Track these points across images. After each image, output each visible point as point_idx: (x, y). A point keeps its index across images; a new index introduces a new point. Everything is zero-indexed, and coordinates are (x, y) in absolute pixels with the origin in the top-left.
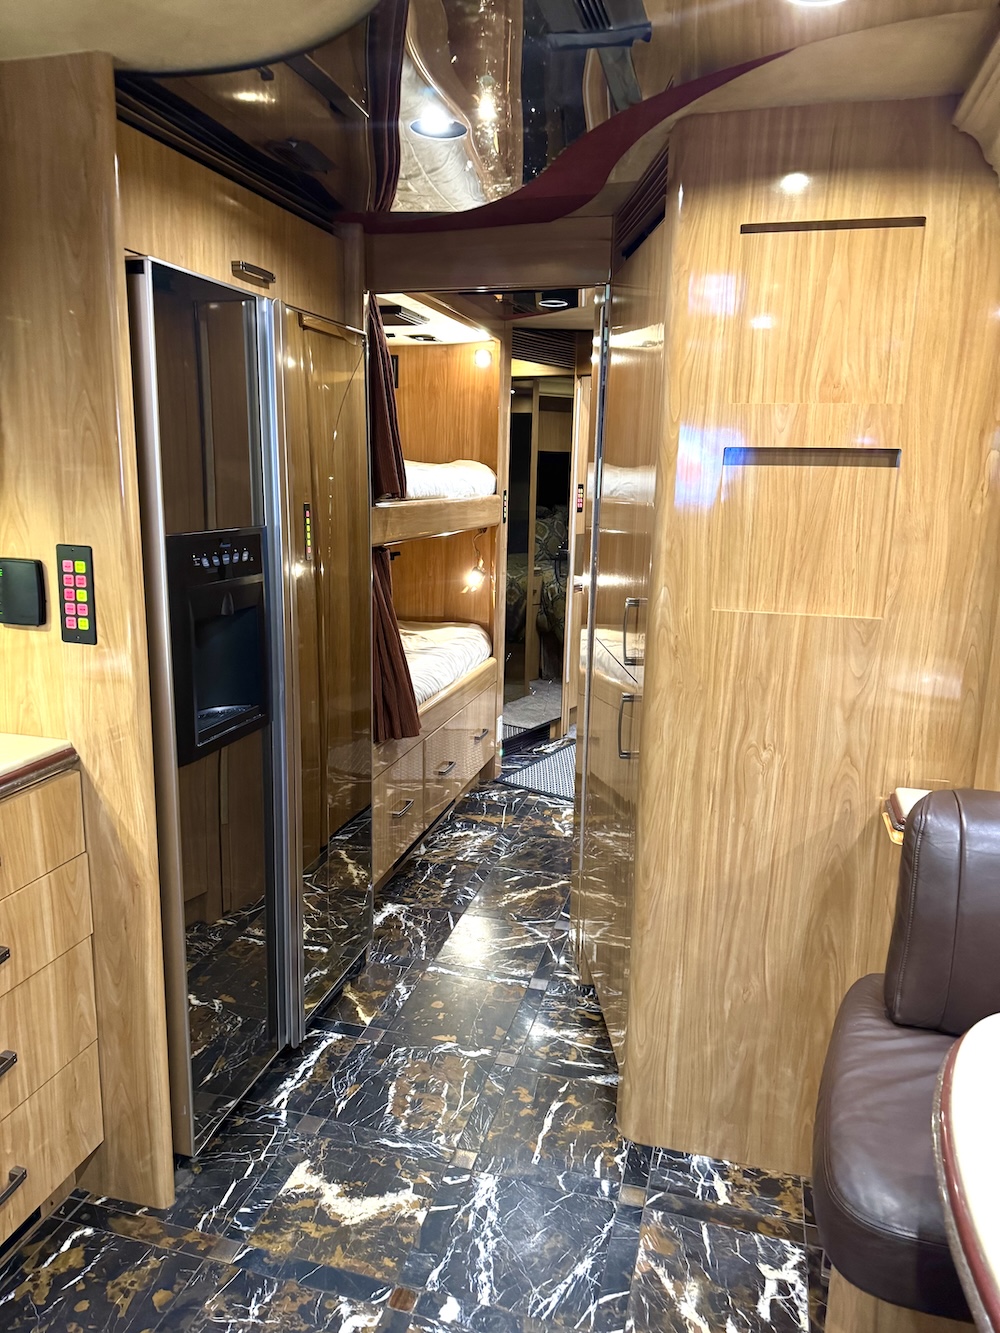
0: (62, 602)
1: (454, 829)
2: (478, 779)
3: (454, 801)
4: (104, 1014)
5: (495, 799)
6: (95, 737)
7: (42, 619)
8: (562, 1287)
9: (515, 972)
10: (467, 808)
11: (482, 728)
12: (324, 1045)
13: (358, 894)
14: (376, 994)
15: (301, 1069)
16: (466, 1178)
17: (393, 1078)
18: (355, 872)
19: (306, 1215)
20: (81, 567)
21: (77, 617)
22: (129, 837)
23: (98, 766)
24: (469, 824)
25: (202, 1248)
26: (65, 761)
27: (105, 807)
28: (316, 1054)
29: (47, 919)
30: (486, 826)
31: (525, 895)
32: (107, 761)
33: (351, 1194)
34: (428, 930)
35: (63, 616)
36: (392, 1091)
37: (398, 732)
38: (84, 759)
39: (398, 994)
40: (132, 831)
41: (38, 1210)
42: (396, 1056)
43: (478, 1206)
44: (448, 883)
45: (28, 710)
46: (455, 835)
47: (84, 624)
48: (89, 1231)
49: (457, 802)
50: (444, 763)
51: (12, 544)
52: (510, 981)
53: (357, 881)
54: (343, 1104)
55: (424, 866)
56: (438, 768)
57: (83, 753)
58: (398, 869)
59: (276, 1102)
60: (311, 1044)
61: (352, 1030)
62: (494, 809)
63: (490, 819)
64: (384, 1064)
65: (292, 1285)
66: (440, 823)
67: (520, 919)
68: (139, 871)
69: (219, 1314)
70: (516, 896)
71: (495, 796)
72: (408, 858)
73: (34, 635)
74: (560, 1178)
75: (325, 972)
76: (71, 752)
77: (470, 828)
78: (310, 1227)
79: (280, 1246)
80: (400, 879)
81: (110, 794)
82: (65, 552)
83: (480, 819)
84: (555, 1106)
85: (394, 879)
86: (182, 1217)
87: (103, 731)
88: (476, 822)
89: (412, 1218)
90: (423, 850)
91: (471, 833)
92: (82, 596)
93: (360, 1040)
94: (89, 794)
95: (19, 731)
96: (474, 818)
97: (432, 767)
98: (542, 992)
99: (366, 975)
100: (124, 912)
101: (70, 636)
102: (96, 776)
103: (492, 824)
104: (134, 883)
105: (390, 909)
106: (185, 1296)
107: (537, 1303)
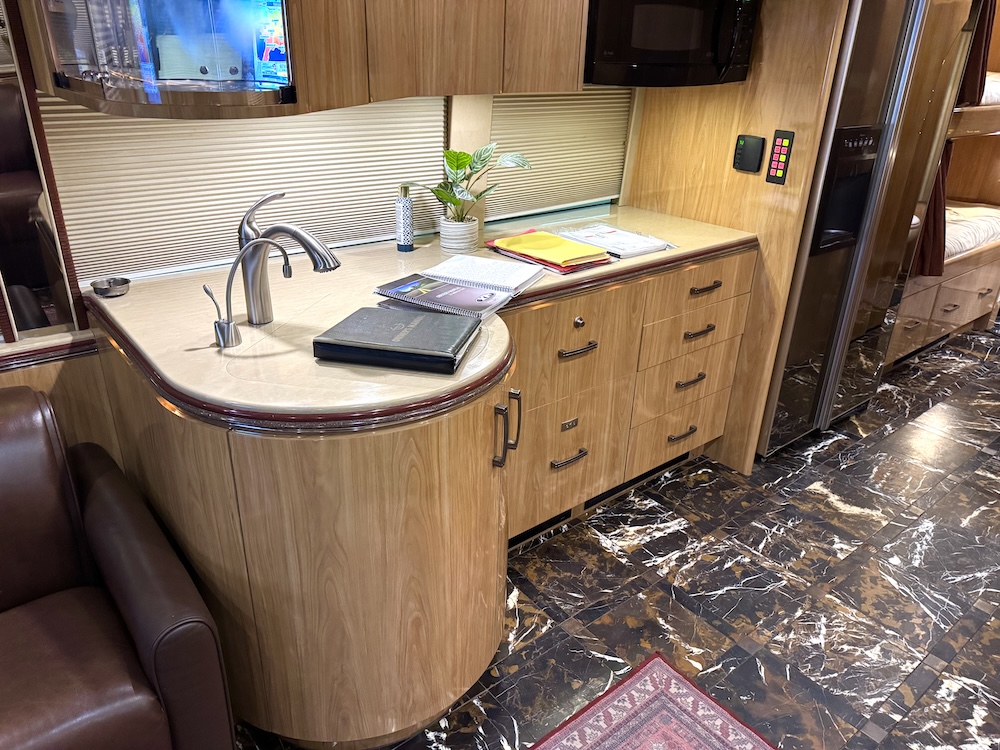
0: (771, 160)
1: (944, 353)
2: (972, 326)
3: (948, 336)
4: (738, 375)
5: (983, 342)
6: (771, 232)
7: (758, 169)
8: (965, 577)
9: (972, 441)
10: (959, 343)
11: (987, 288)
12: (836, 438)
13: (866, 373)
14: (871, 425)
15: (822, 445)
16: (915, 518)
17: (877, 465)
18: (864, 362)
19: (820, 501)
20: (786, 143)
21: (777, 169)
22: (776, 288)
23: (769, 250)
24: (957, 354)
25: (765, 495)
26: (752, 244)
27: (767, 270)
28: (831, 441)
29: (729, 318)
30: (970, 357)
31: (993, 404)
32: (774, 247)
33: (845, 502)
34: (912, 404)
35: (770, 167)
36: (875, 470)
37: (927, 271)
38: (761, 245)
39: (886, 429)
40: (778, 285)
41: (688, 453)
42: (880, 456)
43: (920, 530)
44: (933, 383)
45: (738, 216)
46: (944, 357)
47: (780, 174)
48: (710, 471)
49: (951, 337)
50: (950, 305)
51: (752, 128)
52: (967, 444)
53: (865, 366)
54: (845, 466)
55: (916, 370)
56: (946, 306)
57: (761, 242)
58: (896, 367)
59: (806, 454)
60: (828, 436)
61: (853, 436)
62: (979, 347)
63: (975, 354)
64: (872, 457)
65: (811, 523)
66: (934, 347)
67: (984, 415)
68: (776, 306)
69: (773, 519)
70: (984, 402)
71: (984, 340)
72: (904, 362)
73: (751, 177)
74: (977, 538)
75: (840, 406)
76: (756, 240)
77: (957, 356)
78: (822, 507)
79: (806, 507)
80: (897, 371)
81: (771, 265)
82: (779, 134)
83: (967, 352)
84: (983, 508)
85: (893, 371)
86: (754, 480)
87: (776, 231)
88: (963, 353)
89: (879, 522)
90: (917, 360)
91: (957, 359)
92: (783, 158)
93: (858, 443)
94: (760, 264)
95: (731, 226)
96: (962, 350)
97: (941, 304)
98: (991, 456)
99: (866, 414)
100: (763, 325)
101: (770, 179)
102: (766, 254)
103: (976, 357)
104: (772, 312)
105: (887, 386)
106: (755, 508)
107: (948, 576)
